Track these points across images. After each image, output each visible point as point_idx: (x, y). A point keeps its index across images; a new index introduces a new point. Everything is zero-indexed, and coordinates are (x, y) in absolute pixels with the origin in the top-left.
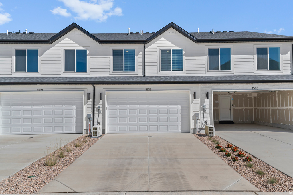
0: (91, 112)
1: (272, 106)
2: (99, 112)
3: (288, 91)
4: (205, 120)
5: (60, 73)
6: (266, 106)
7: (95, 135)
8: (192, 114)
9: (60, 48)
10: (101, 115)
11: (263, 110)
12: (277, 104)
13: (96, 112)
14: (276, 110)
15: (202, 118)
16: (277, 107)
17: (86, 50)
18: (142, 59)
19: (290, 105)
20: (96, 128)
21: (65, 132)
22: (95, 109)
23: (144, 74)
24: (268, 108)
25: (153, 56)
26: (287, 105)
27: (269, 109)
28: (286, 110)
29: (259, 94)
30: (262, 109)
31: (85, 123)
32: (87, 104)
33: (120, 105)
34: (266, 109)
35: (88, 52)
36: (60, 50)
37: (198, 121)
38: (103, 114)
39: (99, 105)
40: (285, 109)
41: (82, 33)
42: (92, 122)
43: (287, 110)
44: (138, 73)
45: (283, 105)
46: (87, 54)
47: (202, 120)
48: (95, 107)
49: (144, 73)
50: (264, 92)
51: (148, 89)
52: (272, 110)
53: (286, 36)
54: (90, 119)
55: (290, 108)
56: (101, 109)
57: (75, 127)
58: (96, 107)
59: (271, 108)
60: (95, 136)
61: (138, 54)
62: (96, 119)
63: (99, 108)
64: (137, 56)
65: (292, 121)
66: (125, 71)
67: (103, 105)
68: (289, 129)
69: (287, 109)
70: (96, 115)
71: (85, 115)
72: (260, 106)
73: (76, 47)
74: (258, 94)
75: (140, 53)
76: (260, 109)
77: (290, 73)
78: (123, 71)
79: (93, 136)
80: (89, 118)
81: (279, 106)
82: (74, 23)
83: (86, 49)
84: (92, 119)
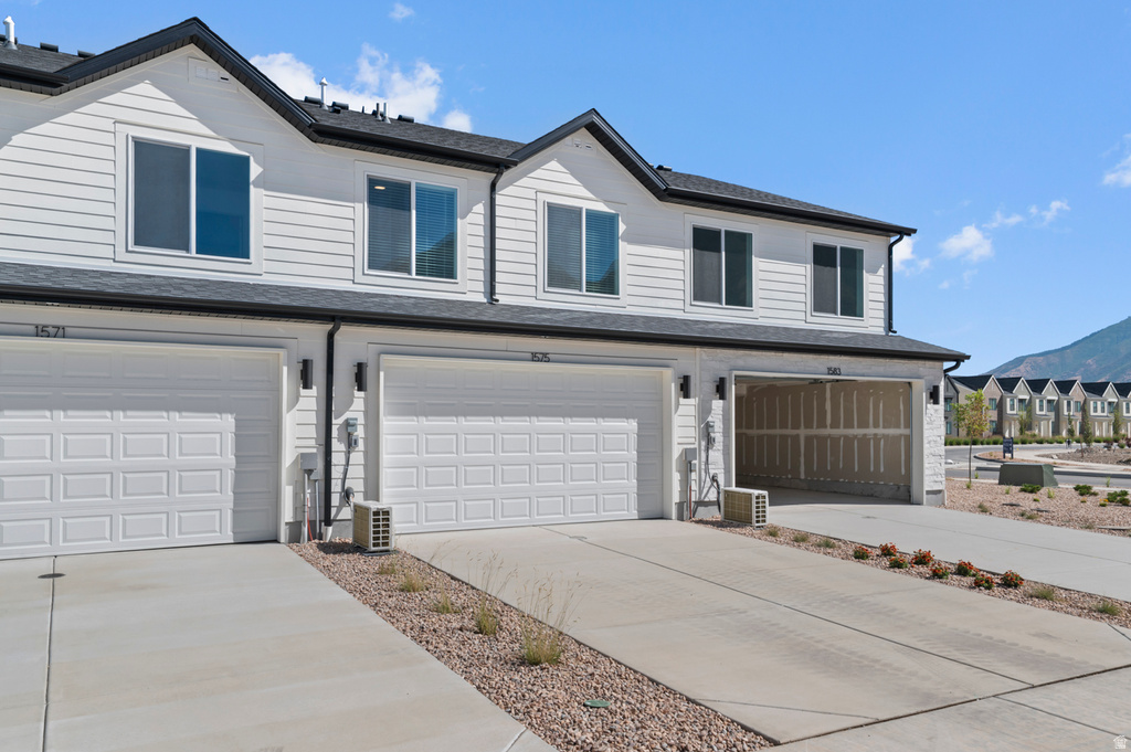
0: (313, 442)
1: (809, 425)
2: (351, 443)
3: (869, 382)
4: (712, 472)
5: (108, 251)
6: (784, 425)
7: (381, 541)
8: (676, 452)
9: (108, 125)
10: (357, 457)
11: (772, 438)
12: (829, 421)
13: (338, 446)
14: (822, 440)
15: (703, 467)
16: (828, 431)
17: (247, 159)
18: (481, 231)
19: (876, 425)
20: (387, 513)
21: (179, 540)
22: (335, 433)
23: (489, 295)
24: (794, 432)
25: (521, 224)
26: (863, 424)
27: (798, 436)
28: (859, 440)
29: (755, 387)
30: (769, 436)
31: (287, 493)
32: (297, 407)
33: (432, 415)
34: (784, 438)
35: (255, 170)
36: (109, 139)
37: (693, 474)
38: (366, 453)
39: (348, 415)
40: (855, 436)
41: (226, 74)
42: (320, 486)
43: (864, 440)
44: (466, 287)
45: (849, 425)
46: (253, 177)
47: (703, 473)
48: (334, 421)
49: (489, 290)
50: (778, 383)
51: (540, 356)
52: (809, 439)
53: (839, 212)
54: (312, 477)
55: (875, 435)
56: (360, 432)
57: (230, 512)
58: (337, 422)
59: (803, 432)
60: (381, 548)
61: (469, 211)
62: (336, 473)
63: (353, 425)
64: (463, 217)
65: (882, 470)
66: (417, 274)
67: (366, 413)
68: (872, 496)
69: (865, 435)
70: (338, 458)
71: (288, 458)
72: (760, 427)
73: (192, 133)
74: (750, 389)
75: (476, 209)
76: (761, 437)
77: (882, 330)
78: (410, 273)
79: (373, 549)
80: (310, 472)
81: (835, 425)
82: (195, 19)
83: (247, 154)
84: (319, 473)
